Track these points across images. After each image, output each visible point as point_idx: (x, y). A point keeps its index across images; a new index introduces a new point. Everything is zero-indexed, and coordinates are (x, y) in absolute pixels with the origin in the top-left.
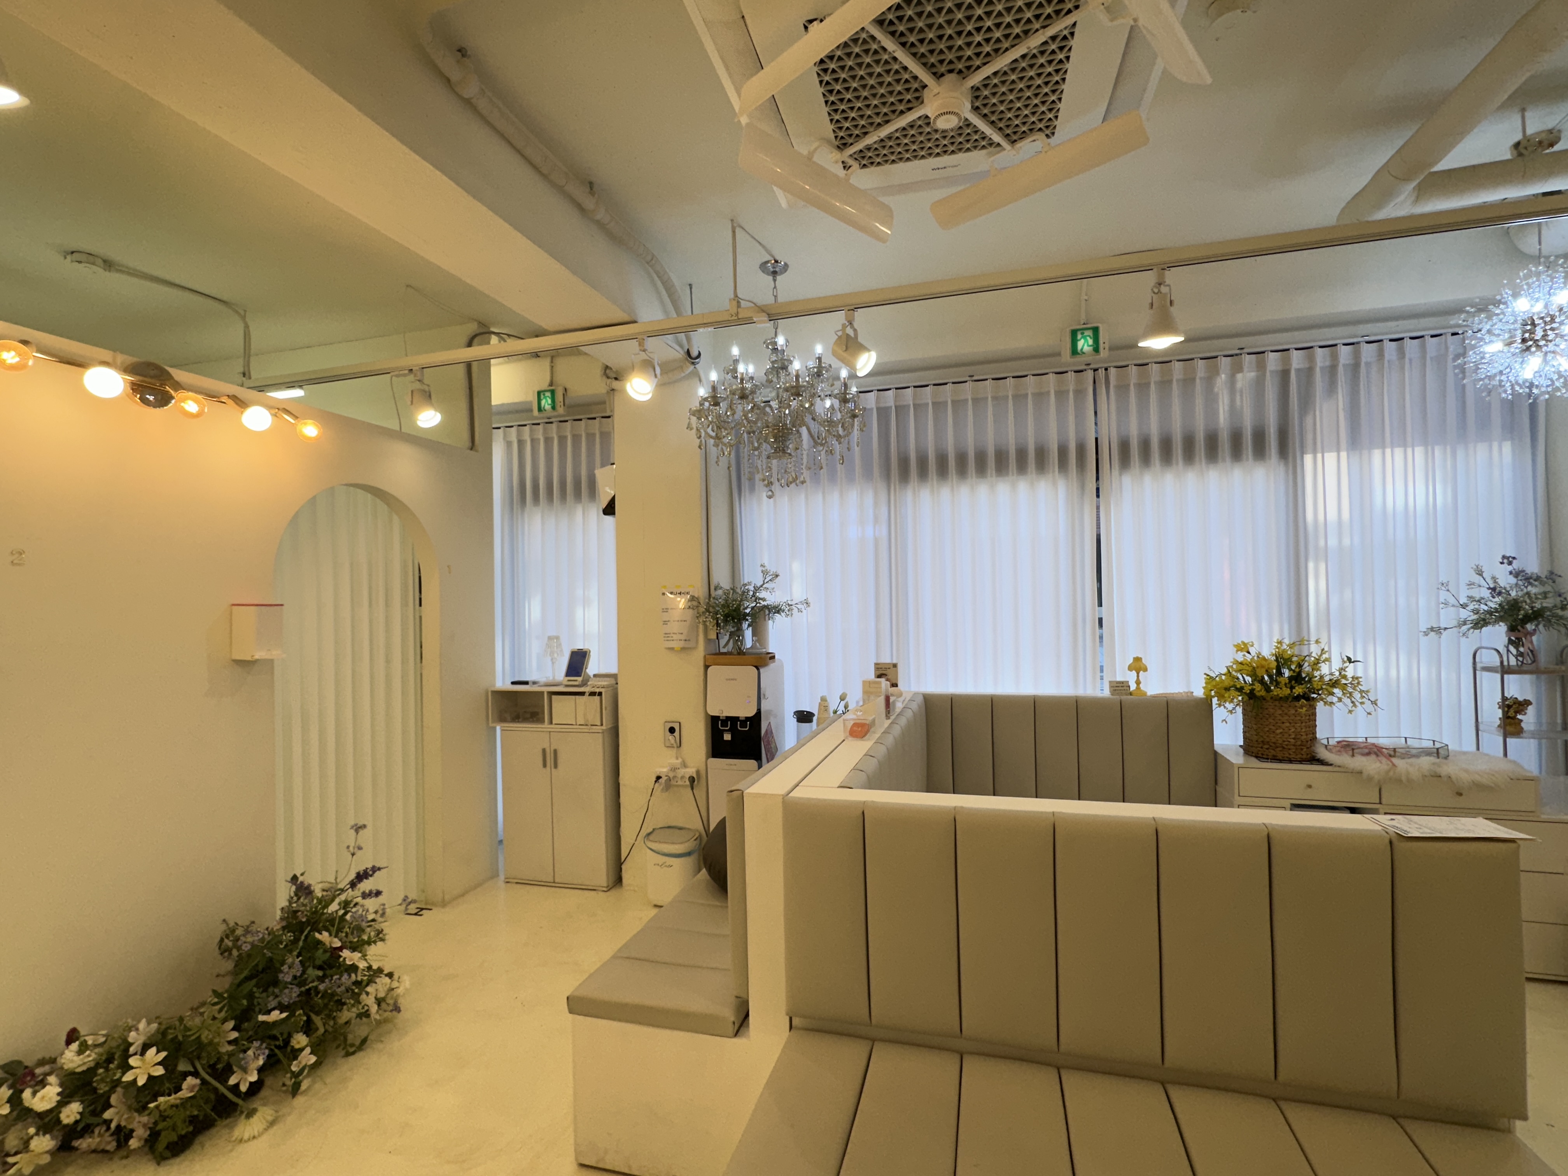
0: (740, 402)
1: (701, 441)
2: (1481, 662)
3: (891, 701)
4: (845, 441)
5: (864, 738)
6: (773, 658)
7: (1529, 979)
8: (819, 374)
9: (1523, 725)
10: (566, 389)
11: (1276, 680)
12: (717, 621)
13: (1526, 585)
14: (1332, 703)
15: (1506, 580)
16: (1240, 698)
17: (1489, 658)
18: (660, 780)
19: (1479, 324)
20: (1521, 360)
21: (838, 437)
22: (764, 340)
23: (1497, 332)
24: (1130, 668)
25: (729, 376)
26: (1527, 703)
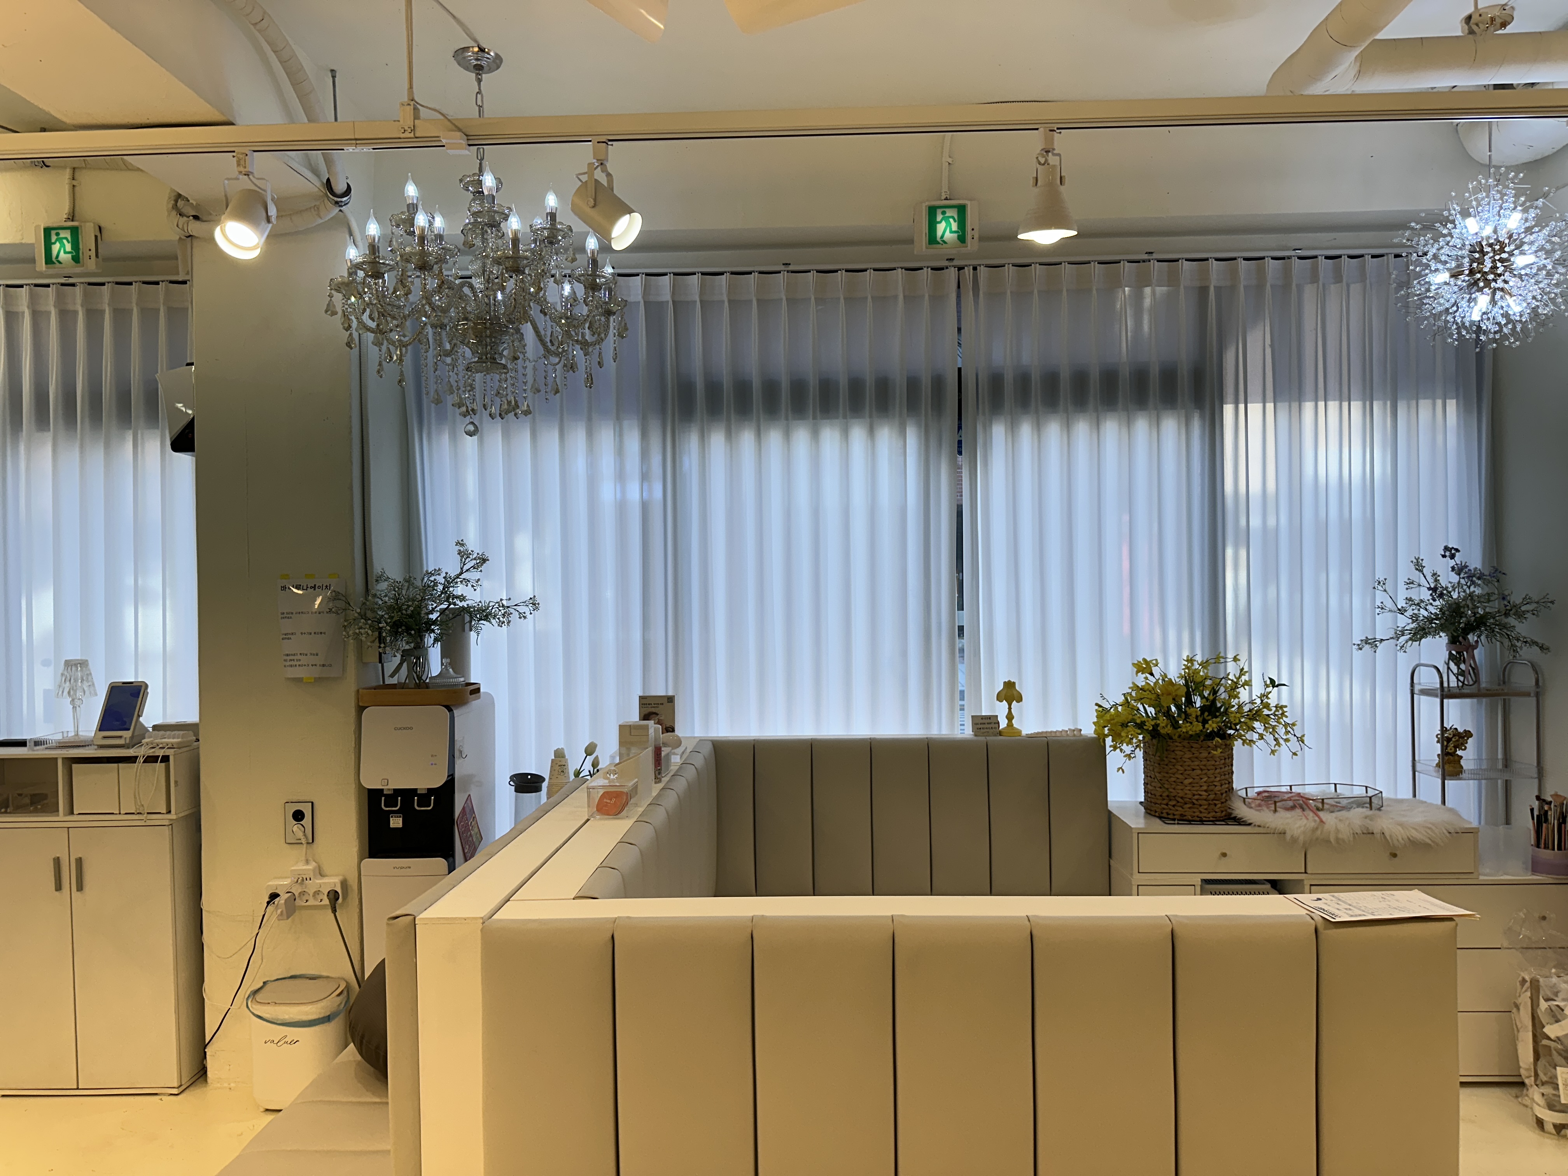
0: (418, 274)
1: (351, 335)
2: (1420, 684)
3: (663, 754)
4: (594, 351)
5: (620, 816)
6: (477, 690)
7: (1463, 1084)
8: (551, 240)
9: (1462, 762)
10: (100, 228)
11: (1185, 712)
12: (380, 633)
13: (1468, 584)
14: (1251, 741)
15: (1448, 579)
16: (1141, 737)
17: (1428, 679)
18: (277, 900)
19: (1424, 246)
20: (1468, 296)
21: (585, 345)
22: (460, 177)
23: (1443, 258)
24: (1000, 698)
25: (400, 231)
26: (1468, 734)
